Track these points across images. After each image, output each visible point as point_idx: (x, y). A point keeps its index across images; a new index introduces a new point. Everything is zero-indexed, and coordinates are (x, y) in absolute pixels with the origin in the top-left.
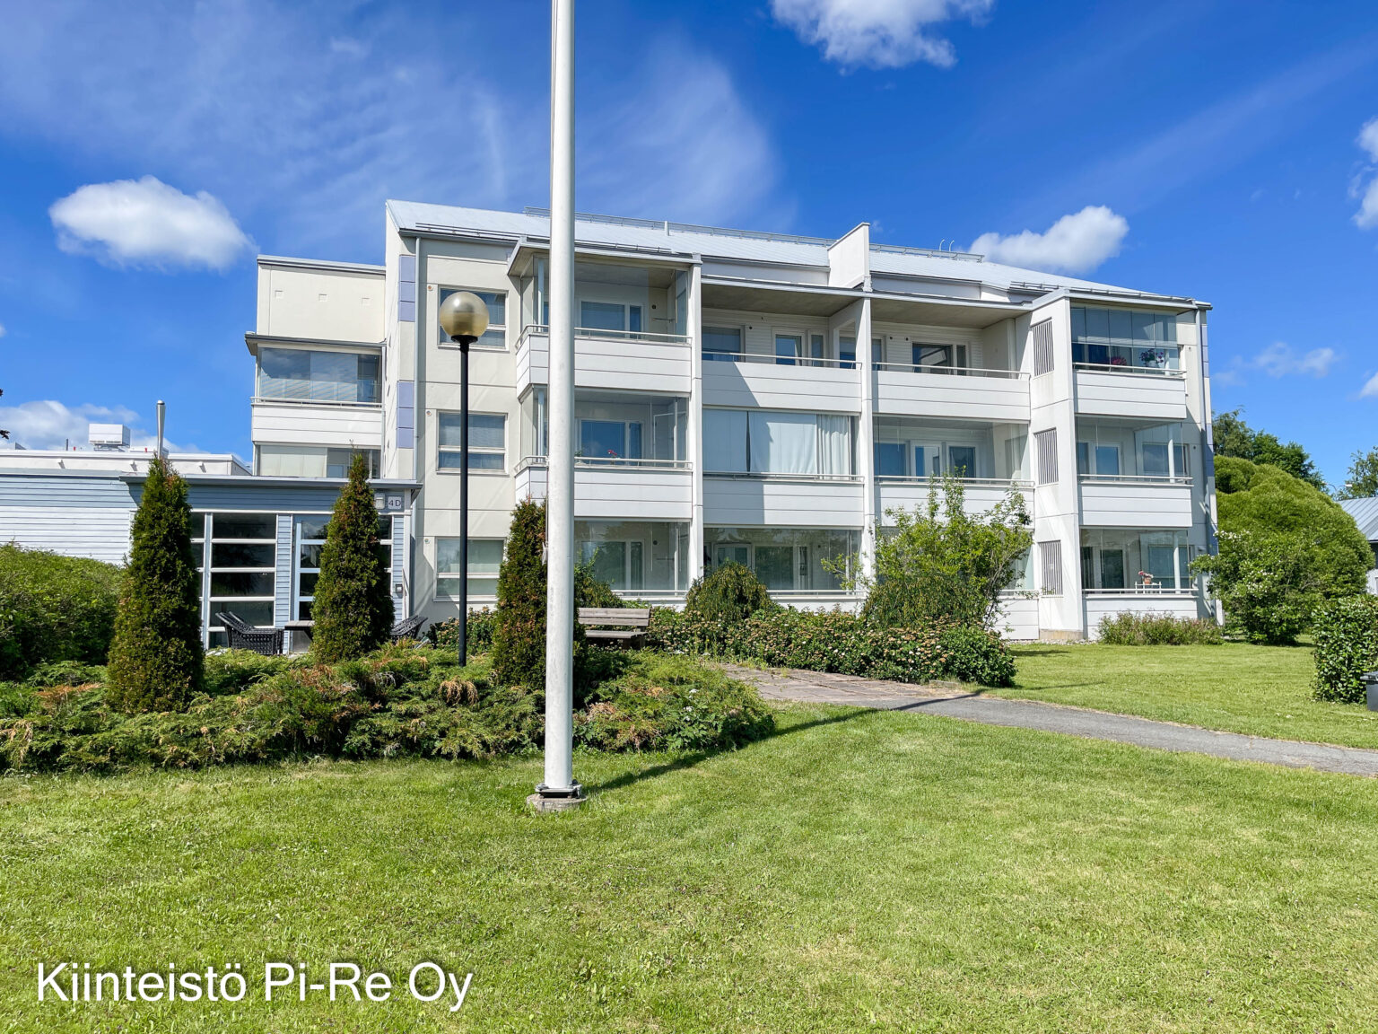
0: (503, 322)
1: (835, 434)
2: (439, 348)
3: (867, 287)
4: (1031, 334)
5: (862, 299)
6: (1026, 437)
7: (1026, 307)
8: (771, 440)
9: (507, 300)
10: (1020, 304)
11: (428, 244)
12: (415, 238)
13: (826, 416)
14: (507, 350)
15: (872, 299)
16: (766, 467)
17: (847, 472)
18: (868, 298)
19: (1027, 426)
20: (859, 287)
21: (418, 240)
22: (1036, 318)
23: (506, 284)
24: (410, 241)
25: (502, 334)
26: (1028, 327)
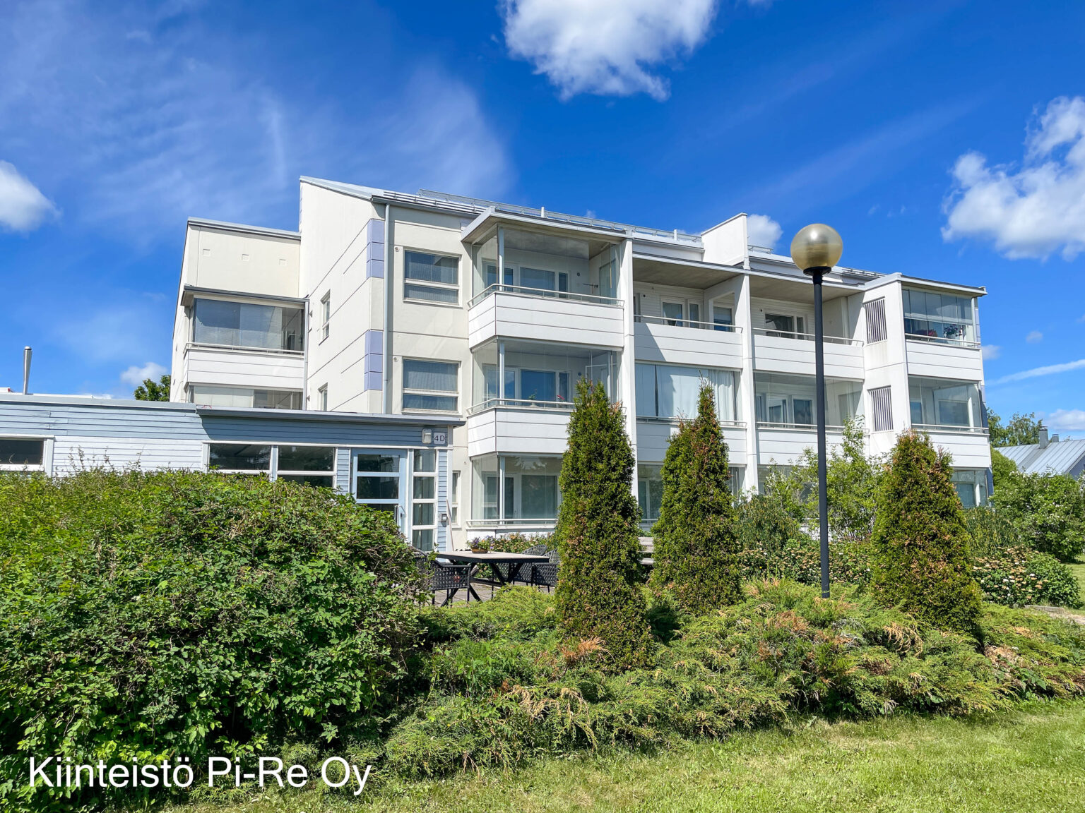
0: (456, 282)
1: (722, 386)
2: (405, 302)
3: (746, 266)
4: (863, 311)
5: (742, 275)
6: (860, 393)
7: (860, 288)
8: (674, 390)
9: (460, 264)
10: (856, 285)
11: (397, 211)
12: (385, 205)
13: (715, 370)
14: (461, 306)
15: (750, 275)
16: (671, 411)
17: (731, 418)
18: (747, 274)
19: (862, 383)
20: (740, 265)
21: (388, 207)
22: (868, 297)
23: (460, 250)
24: (381, 207)
25: (456, 292)
26: (861, 304)
